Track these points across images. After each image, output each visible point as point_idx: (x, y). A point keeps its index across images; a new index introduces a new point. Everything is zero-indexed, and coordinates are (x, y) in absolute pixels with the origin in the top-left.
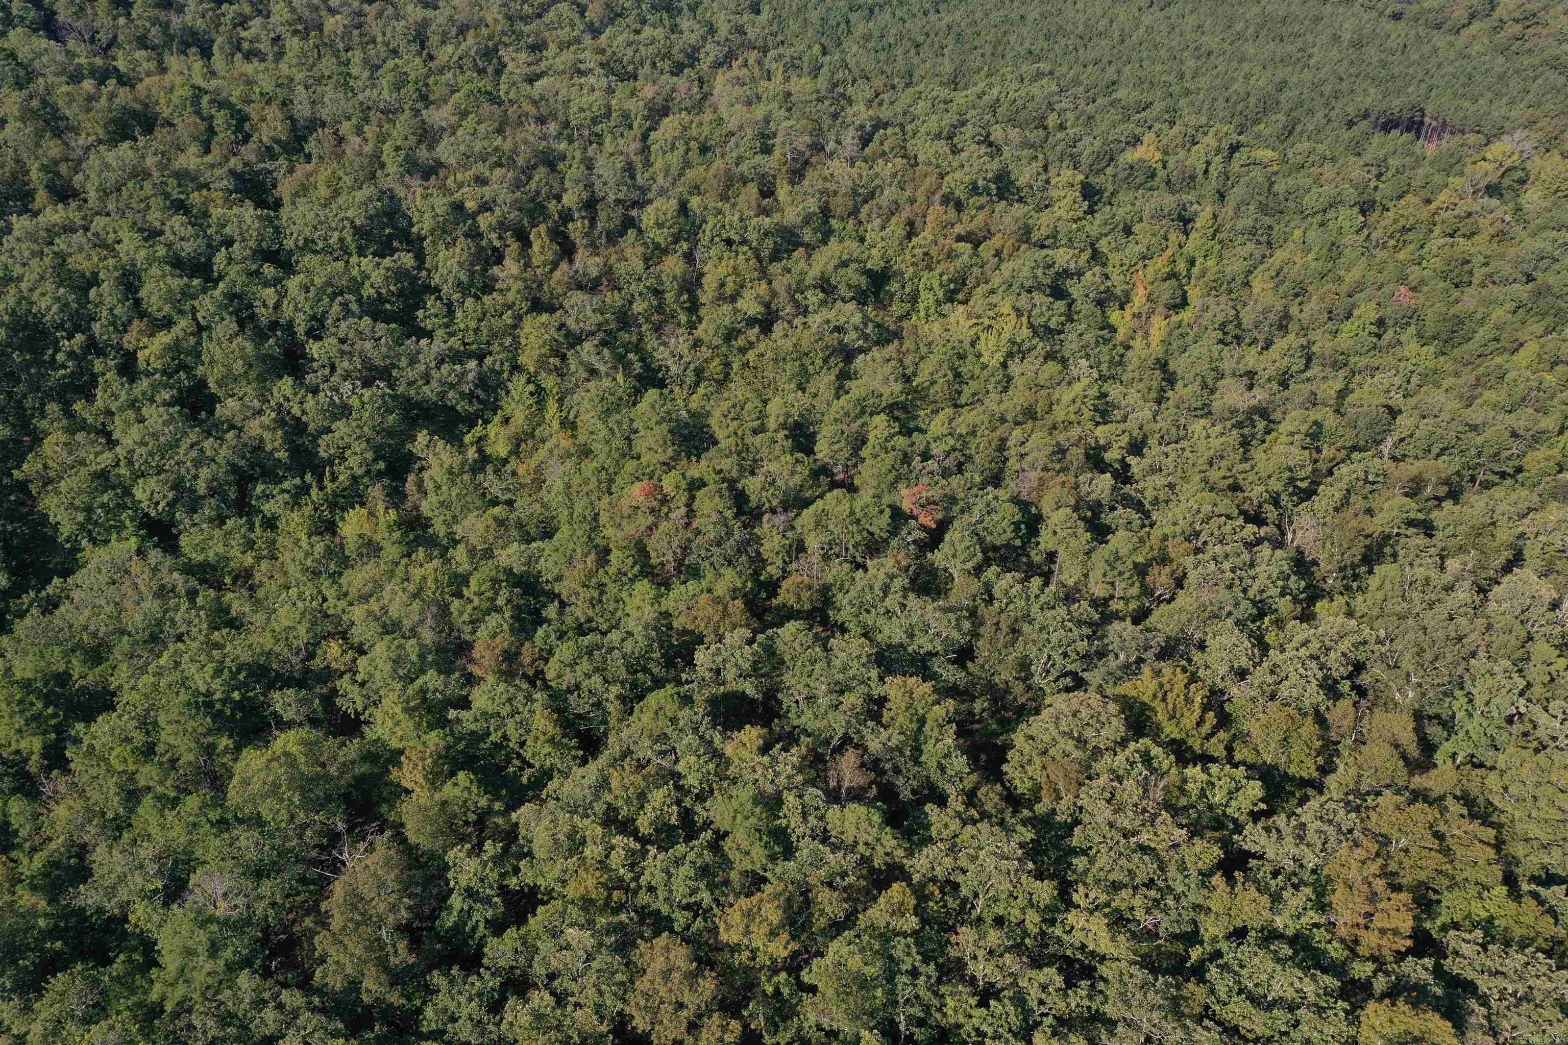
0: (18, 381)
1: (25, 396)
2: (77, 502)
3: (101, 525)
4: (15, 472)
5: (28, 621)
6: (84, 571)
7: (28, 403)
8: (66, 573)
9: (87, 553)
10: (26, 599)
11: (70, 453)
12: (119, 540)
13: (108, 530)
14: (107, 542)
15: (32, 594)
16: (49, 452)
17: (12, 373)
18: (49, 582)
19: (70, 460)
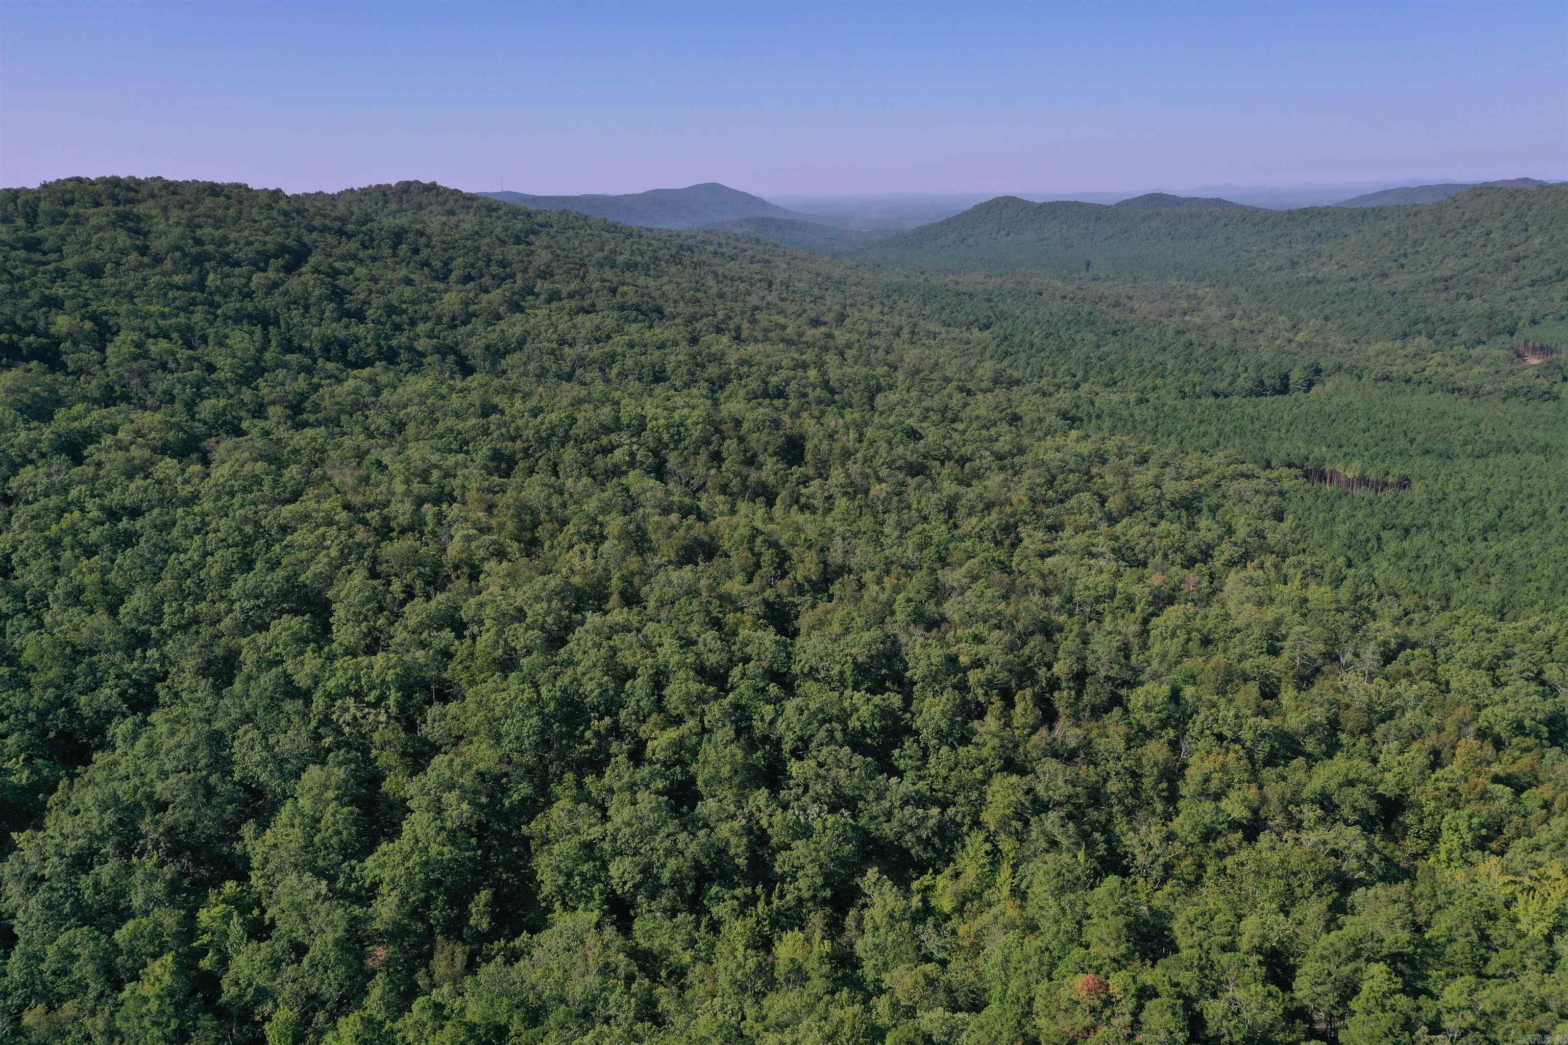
0: (550, 748)
1: (551, 762)
2: (562, 866)
3: (575, 892)
4: (524, 827)
5: (491, 968)
6: (549, 931)
7: (553, 769)
8: (534, 930)
9: (556, 915)
10: (497, 945)
11: (570, 820)
12: (586, 910)
13: (579, 898)
14: (575, 909)
15: (503, 942)
16: (555, 817)
17: (548, 741)
18: (518, 934)
19: (568, 826)
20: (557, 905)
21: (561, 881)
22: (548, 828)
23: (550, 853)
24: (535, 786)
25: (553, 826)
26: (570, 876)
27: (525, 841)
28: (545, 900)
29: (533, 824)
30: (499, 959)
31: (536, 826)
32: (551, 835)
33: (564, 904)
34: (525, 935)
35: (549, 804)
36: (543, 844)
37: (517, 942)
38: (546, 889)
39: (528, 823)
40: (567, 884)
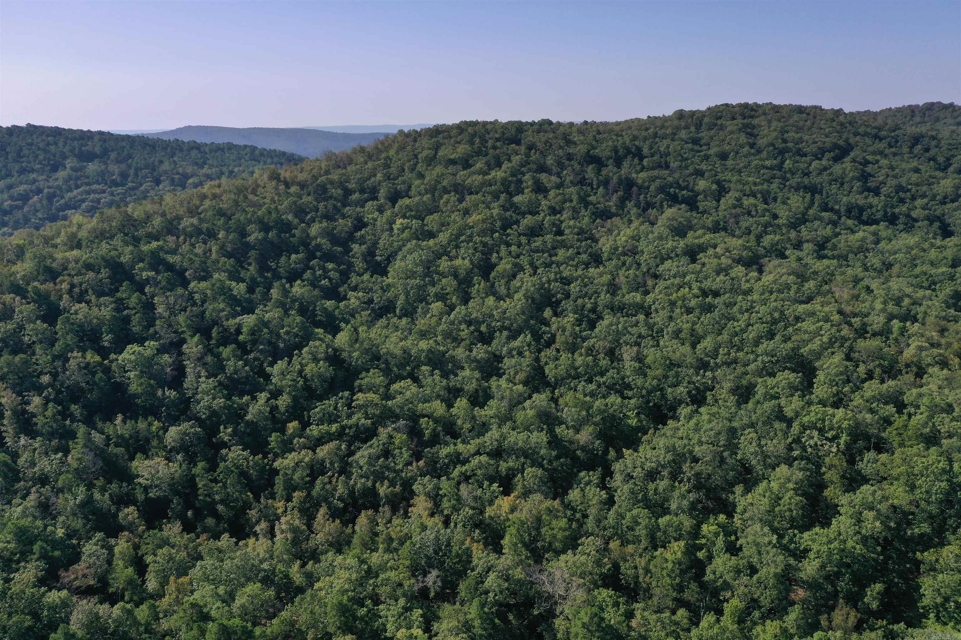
20: (932, 615)
21: (939, 600)
22: (937, 561)
23: (935, 578)
24: (933, 529)
25: (941, 560)
26: (947, 599)
27: (917, 563)
28: (923, 608)
29: (926, 554)
30: (880, 632)
31: (928, 556)
32: (938, 566)
33: (938, 618)
34: (902, 625)
35: (942, 544)
36: (931, 570)
37: (896, 627)
38: (926, 601)
39: (922, 552)
40: (943, 605)
